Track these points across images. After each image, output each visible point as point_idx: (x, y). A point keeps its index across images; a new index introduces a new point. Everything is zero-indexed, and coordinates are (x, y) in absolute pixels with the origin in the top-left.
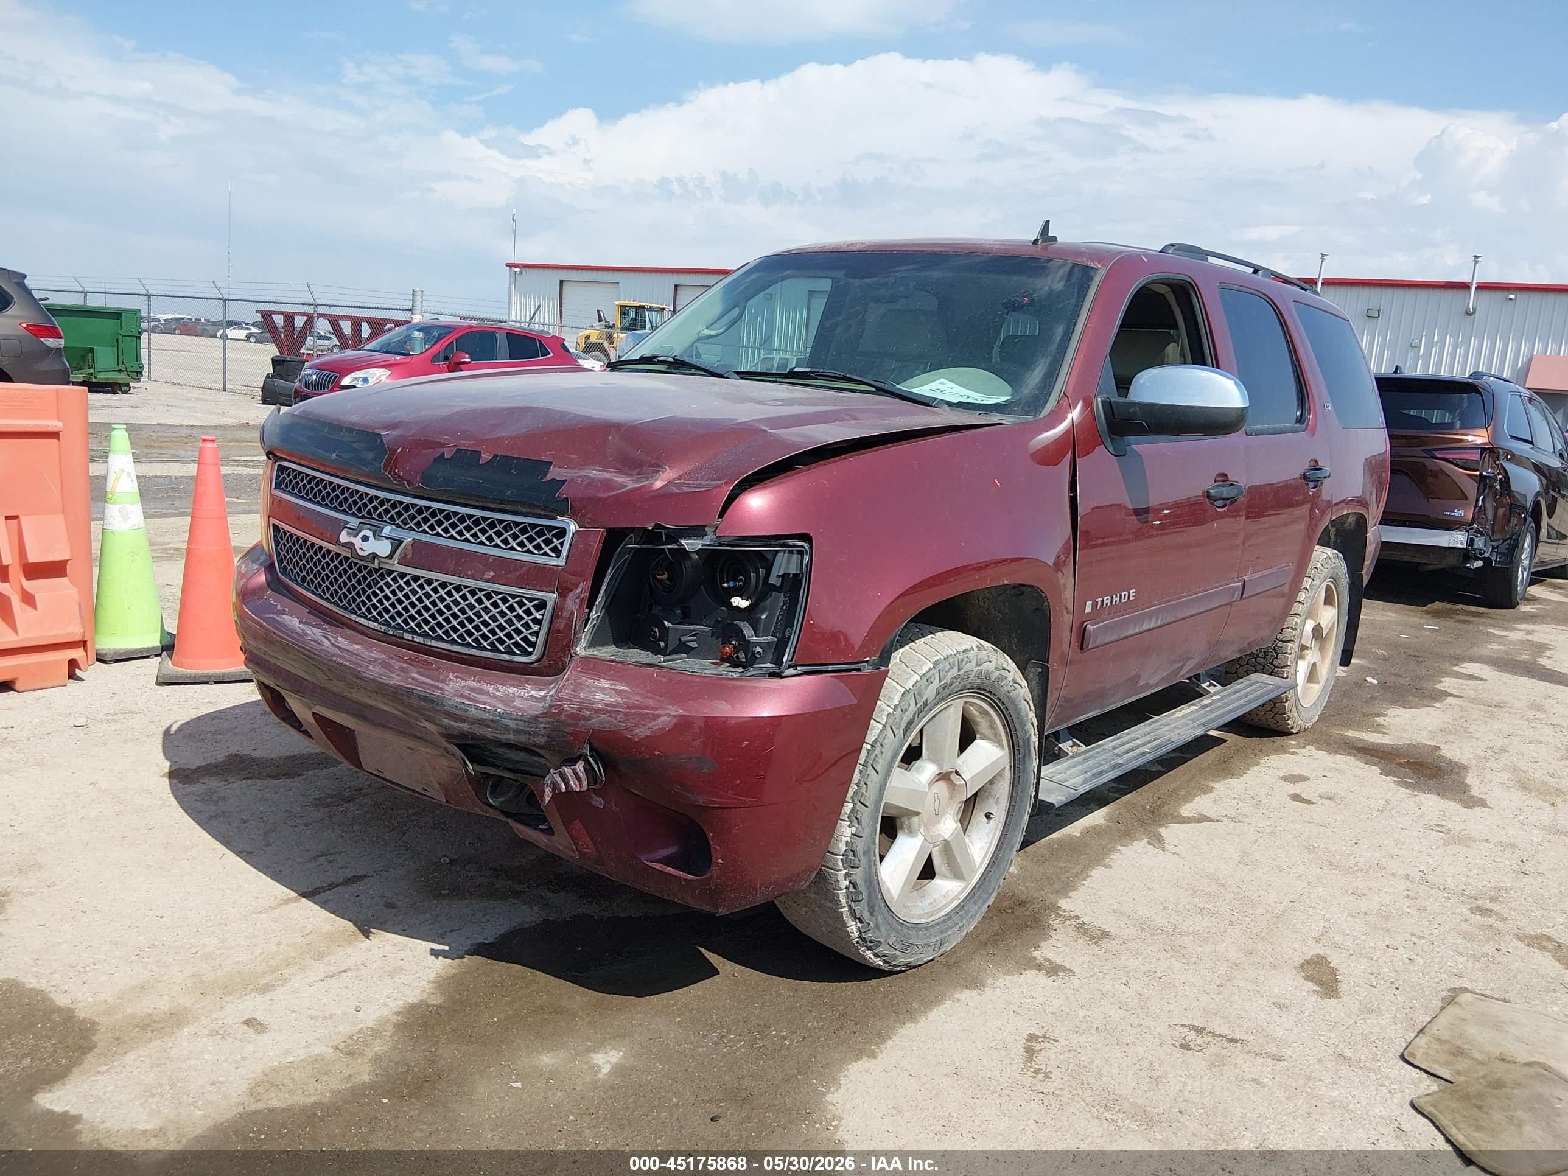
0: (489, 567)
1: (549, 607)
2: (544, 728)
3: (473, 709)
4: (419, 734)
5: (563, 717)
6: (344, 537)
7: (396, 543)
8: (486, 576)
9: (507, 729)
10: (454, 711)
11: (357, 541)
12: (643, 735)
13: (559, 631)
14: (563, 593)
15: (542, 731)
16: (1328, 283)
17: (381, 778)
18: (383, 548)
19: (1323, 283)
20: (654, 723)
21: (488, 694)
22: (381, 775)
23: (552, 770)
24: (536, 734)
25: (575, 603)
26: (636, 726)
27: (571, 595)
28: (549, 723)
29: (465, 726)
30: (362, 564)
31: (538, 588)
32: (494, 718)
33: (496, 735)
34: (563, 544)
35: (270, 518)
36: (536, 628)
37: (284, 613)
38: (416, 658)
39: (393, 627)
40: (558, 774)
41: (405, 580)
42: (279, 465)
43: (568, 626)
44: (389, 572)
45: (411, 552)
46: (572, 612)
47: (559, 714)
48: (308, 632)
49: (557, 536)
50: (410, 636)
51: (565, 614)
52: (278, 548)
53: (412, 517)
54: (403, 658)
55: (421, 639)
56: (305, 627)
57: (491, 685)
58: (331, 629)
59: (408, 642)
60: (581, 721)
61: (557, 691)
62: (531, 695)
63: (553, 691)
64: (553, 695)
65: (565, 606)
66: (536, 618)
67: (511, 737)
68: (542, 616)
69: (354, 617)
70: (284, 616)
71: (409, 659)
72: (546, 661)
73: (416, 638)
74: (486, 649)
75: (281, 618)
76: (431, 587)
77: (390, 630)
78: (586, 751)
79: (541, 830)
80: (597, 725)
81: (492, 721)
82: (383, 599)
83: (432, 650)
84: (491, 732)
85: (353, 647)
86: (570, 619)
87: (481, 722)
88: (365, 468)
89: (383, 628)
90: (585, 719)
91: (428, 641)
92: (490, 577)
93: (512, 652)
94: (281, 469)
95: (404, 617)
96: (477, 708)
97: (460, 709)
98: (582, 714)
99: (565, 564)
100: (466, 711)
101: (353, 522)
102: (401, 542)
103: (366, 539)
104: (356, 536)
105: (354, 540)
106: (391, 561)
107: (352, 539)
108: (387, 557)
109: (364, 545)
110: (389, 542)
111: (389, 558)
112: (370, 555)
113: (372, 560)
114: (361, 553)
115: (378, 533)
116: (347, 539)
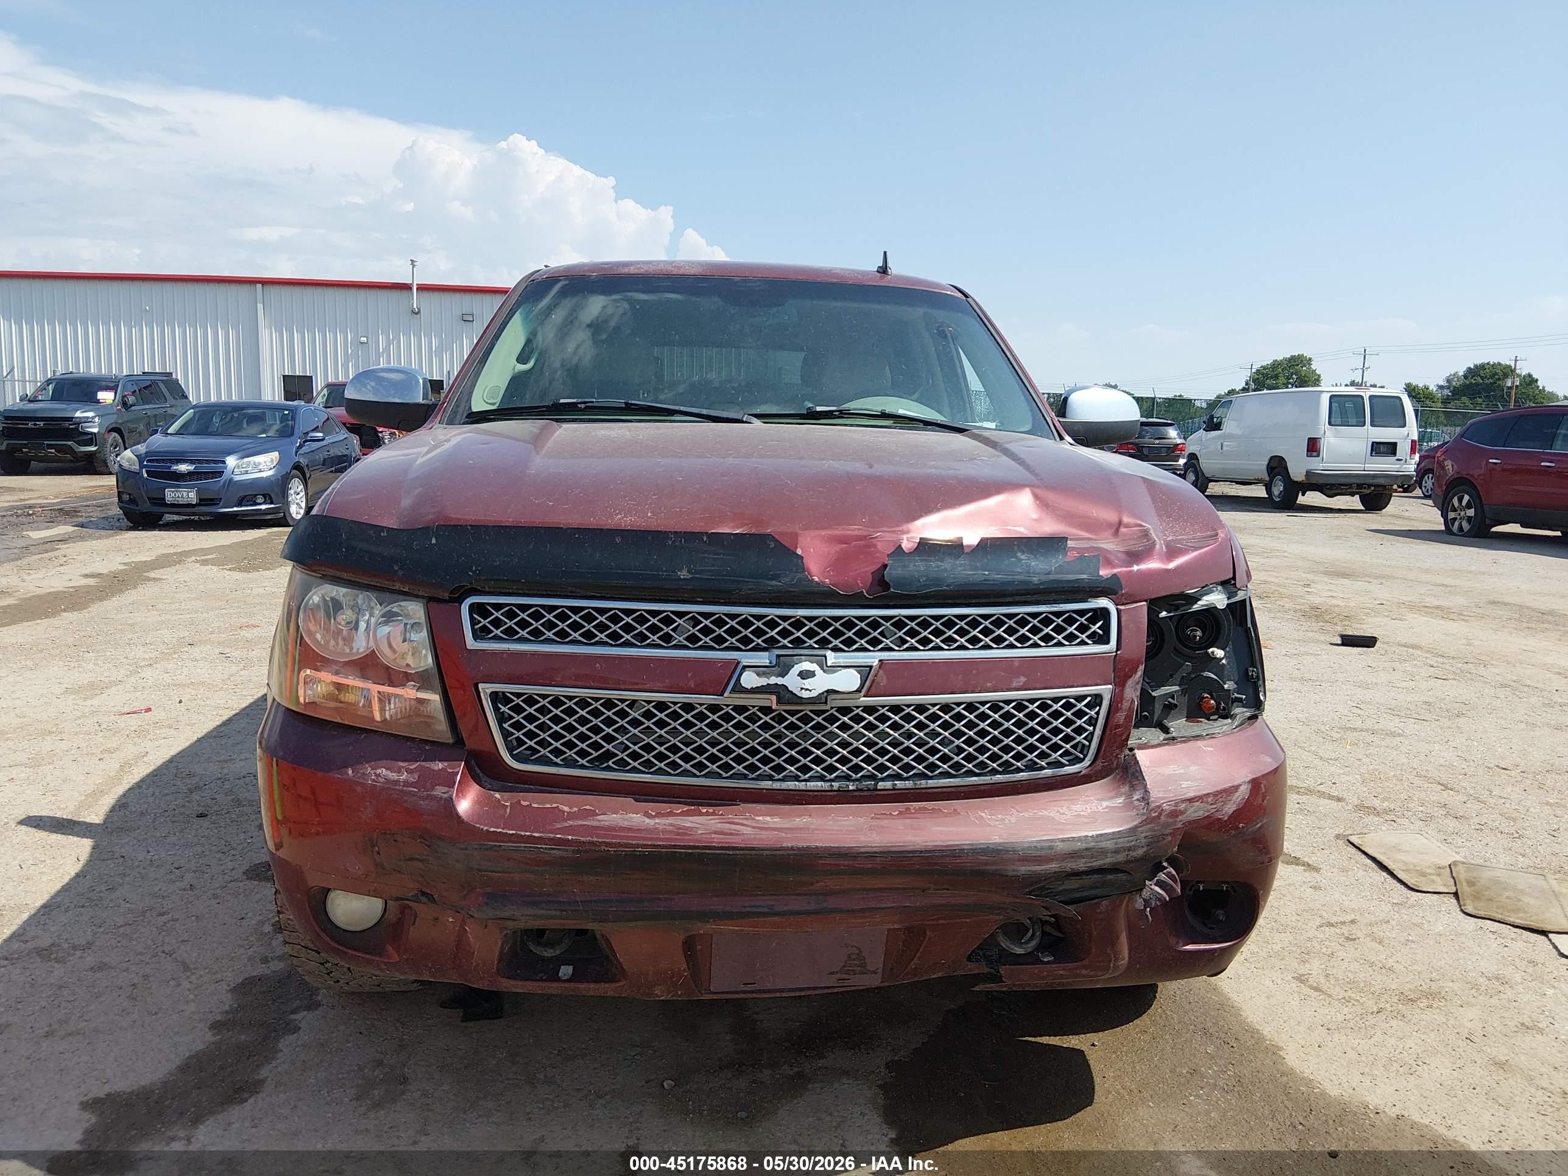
0: (1017, 673)
1: (1106, 703)
2: (1145, 837)
5: (1163, 818)
6: (749, 680)
7: (863, 671)
8: (1014, 684)
9: (1103, 852)
11: (791, 681)
12: (1231, 811)
13: (1118, 726)
14: (1120, 682)
15: (1143, 841)
16: (422, 288)
18: (848, 681)
19: (417, 289)
20: (1237, 794)
21: (1053, 820)
22: (752, 987)
23: (1147, 882)
24: (1135, 848)
25: (1135, 690)
26: (1225, 803)
27: (1130, 682)
28: (1149, 830)
29: (1053, 866)
30: (807, 709)
31: (1090, 683)
32: (1089, 846)
33: (1090, 864)
34: (1106, 628)
35: (480, 685)
36: (1091, 728)
37: (593, 814)
38: (908, 809)
39: (883, 780)
40: (1155, 885)
41: (876, 715)
42: (473, 604)
43: (1128, 717)
44: (845, 710)
45: (885, 677)
46: (1133, 701)
47: (1159, 817)
48: (687, 825)
49: (1093, 621)
50: (888, 784)
51: (1126, 705)
52: (505, 726)
53: (862, 634)
54: (891, 814)
55: (909, 784)
56: (671, 820)
57: (1046, 810)
58: (721, 810)
59: (885, 792)
60: (1177, 816)
61: (1146, 791)
62: (1107, 807)
63: (1137, 793)
64: (1143, 798)
65: (1125, 696)
66: (1091, 717)
67: (1109, 860)
68: (1098, 713)
69: (767, 784)
70: (599, 818)
71: (901, 813)
72: (1099, 764)
73: (899, 784)
74: (1019, 770)
75: (600, 821)
76: (925, 715)
77: (876, 785)
78: (1176, 849)
79: (1048, 963)
80: (1193, 815)
81: (1087, 849)
82: (836, 747)
83: (928, 793)
84: (1086, 862)
85: (798, 822)
86: (1130, 709)
87: (1073, 855)
88: (774, 583)
89: (836, 785)
90: (1182, 813)
91: (923, 783)
92: (1021, 684)
93: (1058, 764)
94: (478, 610)
95: (879, 762)
96: (1063, 840)
97: (1042, 848)
98: (1179, 808)
99: (1118, 650)
100: (1050, 848)
101: (763, 658)
102: (871, 667)
103: (805, 675)
104: (783, 675)
105: (780, 681)
106: (857, 695)
107: (773, 680)
108: (856, 691)
109: (808, 683)
110: (852, 671)
111: (859, 691)
112: (823, 693)
113: (823, 700)
114: (805, 695)
115: (829, 664)
116: (763, 681)
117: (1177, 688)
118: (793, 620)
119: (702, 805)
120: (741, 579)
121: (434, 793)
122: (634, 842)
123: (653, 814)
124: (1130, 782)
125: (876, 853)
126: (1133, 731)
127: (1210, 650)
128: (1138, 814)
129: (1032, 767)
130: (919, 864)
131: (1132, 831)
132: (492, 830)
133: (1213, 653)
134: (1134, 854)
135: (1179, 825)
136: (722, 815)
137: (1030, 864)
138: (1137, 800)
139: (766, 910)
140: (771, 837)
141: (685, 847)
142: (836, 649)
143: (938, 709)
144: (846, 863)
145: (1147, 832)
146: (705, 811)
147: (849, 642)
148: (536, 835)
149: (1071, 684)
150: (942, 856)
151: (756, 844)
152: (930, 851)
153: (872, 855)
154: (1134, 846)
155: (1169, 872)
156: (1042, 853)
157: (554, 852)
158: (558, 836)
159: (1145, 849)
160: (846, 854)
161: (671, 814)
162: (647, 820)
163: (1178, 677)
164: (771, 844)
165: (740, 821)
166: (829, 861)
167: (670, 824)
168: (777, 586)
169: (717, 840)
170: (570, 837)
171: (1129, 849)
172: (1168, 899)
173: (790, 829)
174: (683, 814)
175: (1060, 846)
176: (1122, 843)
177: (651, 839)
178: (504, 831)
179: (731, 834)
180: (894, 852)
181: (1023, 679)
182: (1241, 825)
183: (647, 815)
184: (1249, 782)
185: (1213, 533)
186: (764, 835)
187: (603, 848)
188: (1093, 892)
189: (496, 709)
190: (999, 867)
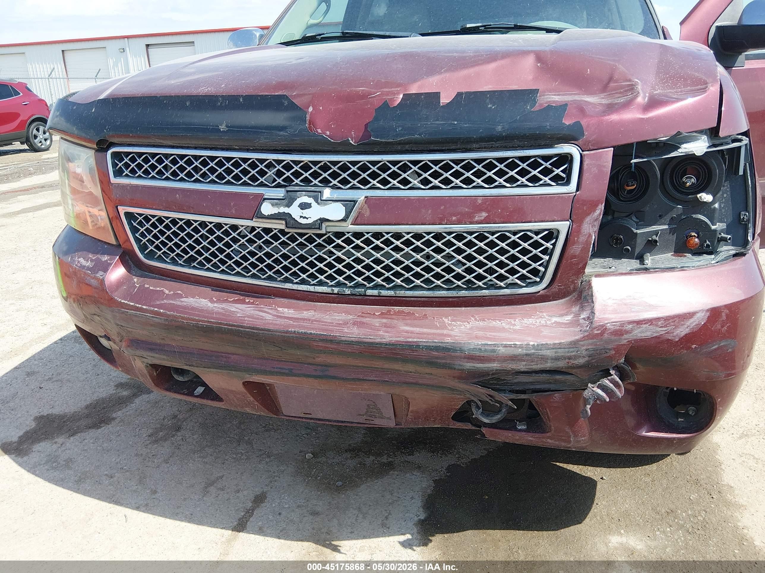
0: (479, 209)
1: (562, 237)
2: (586, 350)
3: (501, 348)
4: (411, 380)
5: (606, 335)
6: (267, 209)
7: (350, 204)
8: (476, 219)
9: (544, 359)
10: (478, 354)
11: (294, 211)
12: (683, 334)
13: (574, 256)
14: (578, 218)
15: (584, 353)
17: (311, 419)
20: (691, 320)
21: (503, 330)
22: (310, 416)
23: (589, 385)
24: (576, 357)
25: (594, 226)
26: (677, 327)
27: (588, 219)
28: (591, 344)
29: (495, 366)
30: (310, 232)
31: (547, 218)
32: (529, 352)
33: (531, 367)
34: (568, 172)
35: (118, 207)
36: (547, 258)
37: (181, 296)
38: (389, 311)
39: (370, 288)
40: (598, 387)
41: (363, 239)
42: (113, 152)
43: (585, 250)
44: (339, 235)
45: (368, 210)
46: (590, 236)
47: (602, 334)
48: (232, 310)
49: (557, 165)
50: (375, 292)
51: (582, 239)
52: (137, 235)
53: (354, 175)
54: (374, 314)
55: (391, 293)
56: (224, 305)
57: (500, 321)
58: (258, 301)
59: (374, 298)
60: (623, 335)
61: (593, 313)
62: (556, 322)
63: (585, 313)
64: (588, 318)
65: (582, 231)
66: (547, 248)
67: (549, 365)
68: (554, 245)
69: (288, 286)
70: (183, 300)
71: (382, 314)
72: (555, 288)
73: (384, 293)
74: (480, 288)
75: (182, 302)
76: (401, 241)
77: (365, 291)
78: (623, 360)
79: (520, 430)
80: (639, 335)
81: (527, 355)
82: (333, 262)
83: (407, 301)
84: (526, 365)
85: (306, 314)
86: (587, 243)
87: (514, 358)
88: (282, 133)
89: (336, 290)
90: (627, 332)
91: (402, 293)
92: (483, 218)
93: (513, 285)
94: (117, 156)
95: (366, 275)
96: (506, 346)
97: (486, 350)
98: (624, 328)
99: (578, 190)
100: (494, 351)
101: (280, 193)
102: (355, 202)
103: (304, 206)
104: (289, 205)
105: (286, 210)
106: (343, 224)
107: (283, 210)
108: (342, 220)
109: (306, 213)
110: (339, 204)
111: (344, 220)
112: (317, 221)
113: (317, 226)
114: (303, 221)
115: (324, 198)
116: (275, 210)
117: (666, 227)
118: (302, 164)
119: (248, 296)
120: (260, 131)
121: (97, 275)
122: (197, 318)
123: (215, 300)
124: (581, 303)
125: (353, 342)
126: (590, 262)
127: (698, 196)
128: (581, 331)
129: (491, 286)
130: (385, 353)
131: (574, 344)
132: (123, 301)
133: (700, 197)
134: (576, 362)
135: (625, 342)
136: (257, 305)
137: (474, 361)
138: (584, 319)
139: (287, 371)
140: (283, 323)
141: (226, 325)
142: (334, 187)
143: (411, 237)
144: (332, 346)
145: (588, 345)
146: (247, 301)
147: (344, 182)
148: (144, 307)
149: (529, 220)
150: (403, 349)
151: (271, 327)
152: (393, 345)
153: (350, 343)
154: (575, 356)
155: (613, 379)
156: (486, 354)
157: (155, 319)
158: (156, 309)
159: (587, 359)
160: (331, 340)
161: (226, 301)
162: (209, 304)
163: (668, 218)
164: (282, 328)
165: (267, 310)
166: (320, 344)
167: (223, 309)
168: (284, 136)
169: (248, 322)
170: (162, 311)
171: (570, 358)
172: (608, 400)
173: (298, 319)
174: (235, 302)
175: (502, 350)
176: (561, 353)
177: (207, 317)
178: (128, 303)
179: (258, 319)
180: (366, 343)
181: (484, 214)
182: (694, 346)
183: (212, 301)
184: (708, 310)
185: (704, 86)
186: (280, 321)
187: (180, 320)
188: (546, 386)
189: (130, 224)
190: (448, 362)
